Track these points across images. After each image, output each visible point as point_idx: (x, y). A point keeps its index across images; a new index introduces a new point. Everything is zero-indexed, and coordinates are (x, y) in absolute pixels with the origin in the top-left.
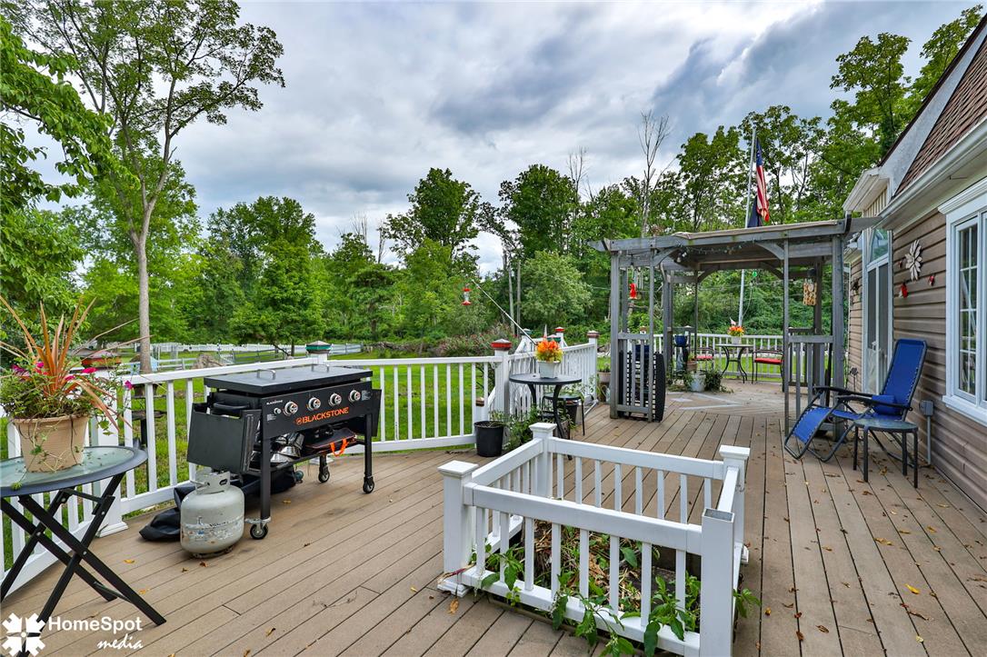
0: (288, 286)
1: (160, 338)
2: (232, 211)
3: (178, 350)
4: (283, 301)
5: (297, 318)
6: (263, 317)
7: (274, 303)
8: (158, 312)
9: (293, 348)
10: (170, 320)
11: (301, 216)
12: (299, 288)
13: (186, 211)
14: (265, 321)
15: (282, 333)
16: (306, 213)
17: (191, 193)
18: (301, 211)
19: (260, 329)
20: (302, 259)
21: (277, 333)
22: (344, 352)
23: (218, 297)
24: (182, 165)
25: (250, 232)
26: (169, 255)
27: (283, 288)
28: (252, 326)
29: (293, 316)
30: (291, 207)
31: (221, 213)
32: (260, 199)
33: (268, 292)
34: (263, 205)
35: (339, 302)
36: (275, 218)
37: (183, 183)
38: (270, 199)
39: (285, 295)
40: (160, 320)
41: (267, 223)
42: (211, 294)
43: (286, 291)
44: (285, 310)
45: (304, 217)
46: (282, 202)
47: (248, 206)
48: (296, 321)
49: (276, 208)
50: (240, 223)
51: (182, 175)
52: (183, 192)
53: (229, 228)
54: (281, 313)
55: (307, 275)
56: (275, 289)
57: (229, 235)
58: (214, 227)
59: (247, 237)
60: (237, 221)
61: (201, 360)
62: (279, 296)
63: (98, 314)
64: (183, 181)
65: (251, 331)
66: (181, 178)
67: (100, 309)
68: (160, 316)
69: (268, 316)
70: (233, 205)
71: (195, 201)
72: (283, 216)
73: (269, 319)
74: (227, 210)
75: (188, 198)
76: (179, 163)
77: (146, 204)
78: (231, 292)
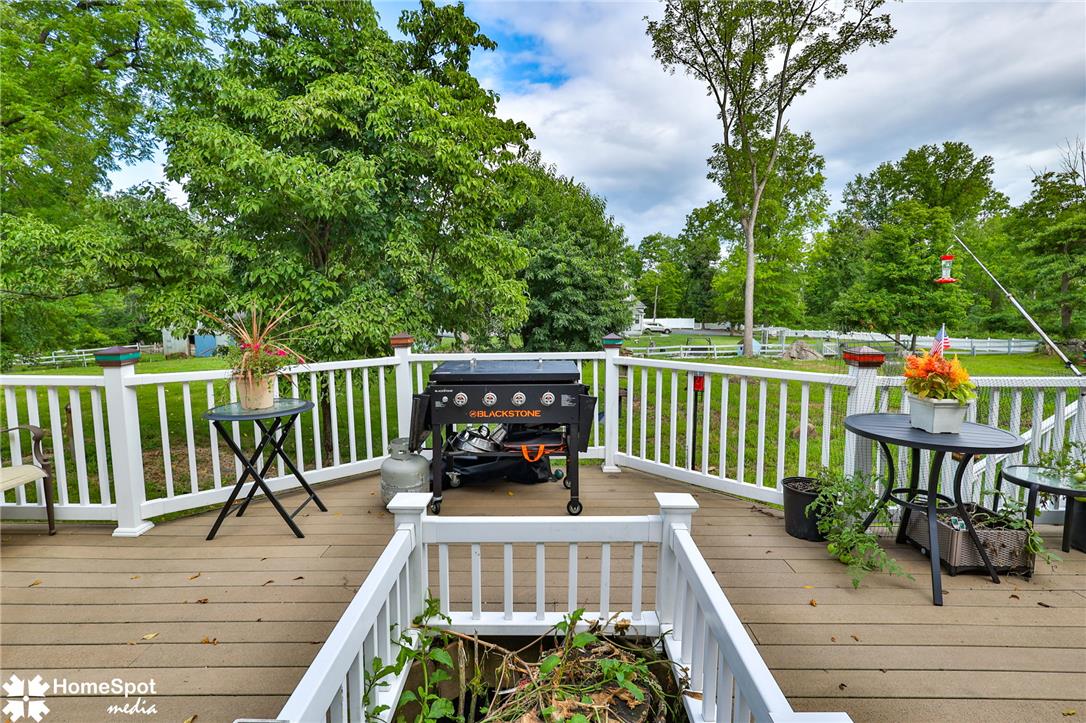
0: (911, 261)
1: (780, 322)
2: (872, 175)
3: (785, 335)
4: (903, 280)
5: (921, 302)
6: (872, 301)
7: (890, 285)
8: (779, 296)
9: (914, 340)
10: (789, 304)
11: (970, 163)
12: (927, 263)
13: (813, 186)
14: (874, 306)
15: (897, 321)
16: (978, 157)
17: (820, 165)
18: (972, 155)
19: (866, 315)
20: (936, 223)
21: (891, 321)
22: (1006, 350)
23: (843, 278)
24: (812, 137)
25: (893, 197)
26: (793, 235)
27: (903, 264)
28: (858, 312)
29: (915, 299)
30: (956, 152)
31: (859, 180)
32: (911, 151)
33: (883, 270)
34: (915, 159)
35: (1017, 278)
36: (930, 173)
37: (812, 156)
38: (925, 149)
39: (905, 273)
40: (779, 303)
41: (918, 182)
42: (835, 275)
43: (908, 267)
44: (904, 292)
45: (975, 163)
46: (942, 149)
47: (893, 163)
48: (920, 306)
49: (932, 159)
50: (882, 188)
51: (811, 148)
52: (811, 165)
53: (868, 196)
54: (898, 297)
55: (943, 245)
56: (892, 265)
57: (868, 204)
58: (851, 197)
59: (890, 203)
60: (879, 187)
61: (794, 347)
62: (896, 275)
63: (728, 299)
64: (812, 154)
65: (855, 318)
66: (810, 151)
67: (729, 294)
68: (780, 300)
69: (881, 300)
70: (875, 167)
71: (824, 173)
72: (942, 168)
73: (881, 304)
74: (866, 175)
75: (816, 171)
76: (808, 135)
77: (756, 188)
78: (858, 272)
